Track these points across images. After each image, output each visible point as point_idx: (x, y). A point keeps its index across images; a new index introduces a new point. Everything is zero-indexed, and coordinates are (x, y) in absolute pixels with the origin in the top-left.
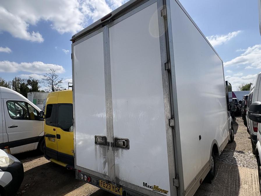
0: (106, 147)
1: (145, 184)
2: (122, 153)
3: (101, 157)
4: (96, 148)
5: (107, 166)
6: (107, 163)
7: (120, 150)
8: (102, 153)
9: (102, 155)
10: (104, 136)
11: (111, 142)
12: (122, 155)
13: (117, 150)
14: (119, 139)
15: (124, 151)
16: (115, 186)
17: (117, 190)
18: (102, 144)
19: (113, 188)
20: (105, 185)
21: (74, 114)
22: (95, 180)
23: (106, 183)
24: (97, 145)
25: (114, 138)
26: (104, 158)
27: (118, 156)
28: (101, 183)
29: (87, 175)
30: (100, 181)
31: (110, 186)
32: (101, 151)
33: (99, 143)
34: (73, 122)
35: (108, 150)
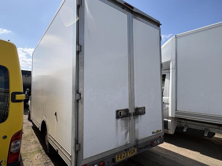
0: (128, 118)
1: (153, 133)
2: (141, 118)
3: (122, 129)
4: (117, 123)
5: (129, 135)
6: (128, 133)
7: (139, 116)
8: (123, 125)
10: (126, 108)
11: (133, 113)
12: (140, 120)
13: (137, 117)
14: (139, 108)
15: (142, 116)
16: (131, 150)
17: (133, 152)
18: (124, 117)
19: (130, 153)
20: (122, 156)
21: (82, 86)
22: (110, 160)
23: (123, 153)
24: (118, 119)
25: (135, 108)
26: (126, 129)
27: (138, 122)
28: (118, 157)
29: (97, 163)
30: (117, 156)
31: (127, 153)
32: (122, 123)
33: (121, 117)
34: (79, 99)
35: (130, 120)
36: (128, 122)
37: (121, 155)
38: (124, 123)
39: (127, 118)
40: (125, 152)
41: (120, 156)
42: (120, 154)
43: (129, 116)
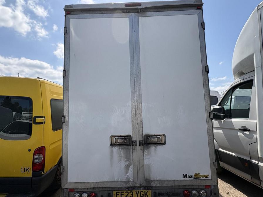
1: (185, 176)
3: (121, 161)
4: (112, 152)
5: (132, 170)
6: (131, 167)
7: (153, 148)
8: (122, 156)
9: (123, 159)
10: (127, 134)
11: (139, 141)
13: (150, 147)
15: (159, 147)
16: (140, 191)
17: (143, 195)
18: (122, 145)
19: (137, 194)
20: (123, 195)
21: (66, 110)
22: (105, 194)
23: (125, 191)
24: (113, 147)
25: (144, 135)
26: (126, 161)
27: (149, 154)
28: (117, 195)
29: (87, 192)
30: (115, 193)
31: (131, 193)
32: (121, 153)
33: (118, 145)
34: (64, 121)
35: (134, 151)
36: (131, 153)
37: (122, 193)
38: (124, 153)
39: (129, 147)
40: (129, 192)
41: (120, 194)
42: (120, 191)
43: (133, 145)
